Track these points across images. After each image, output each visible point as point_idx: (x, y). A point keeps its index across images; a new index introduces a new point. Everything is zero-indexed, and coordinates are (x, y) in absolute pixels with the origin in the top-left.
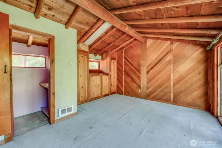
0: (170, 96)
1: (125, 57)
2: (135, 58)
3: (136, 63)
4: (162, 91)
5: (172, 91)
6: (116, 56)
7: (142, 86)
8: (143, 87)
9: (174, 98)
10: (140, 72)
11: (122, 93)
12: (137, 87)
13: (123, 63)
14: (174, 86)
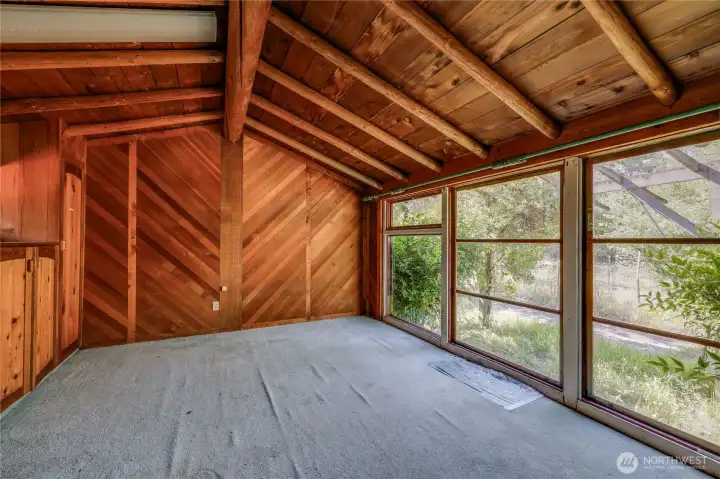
0: (304, 303)
1: (140, 175)
2: (196, 187)
3: (203, 208)
4: (285, 293)
5: (308, 288)
6: (84, 160)
7: (224, 289)
8: (229, 291)
9: (312, 304)
10: (216, 241)
11: (119, 336)
12: (203, 296)
13: (132, 198)
14: (313, 273)
